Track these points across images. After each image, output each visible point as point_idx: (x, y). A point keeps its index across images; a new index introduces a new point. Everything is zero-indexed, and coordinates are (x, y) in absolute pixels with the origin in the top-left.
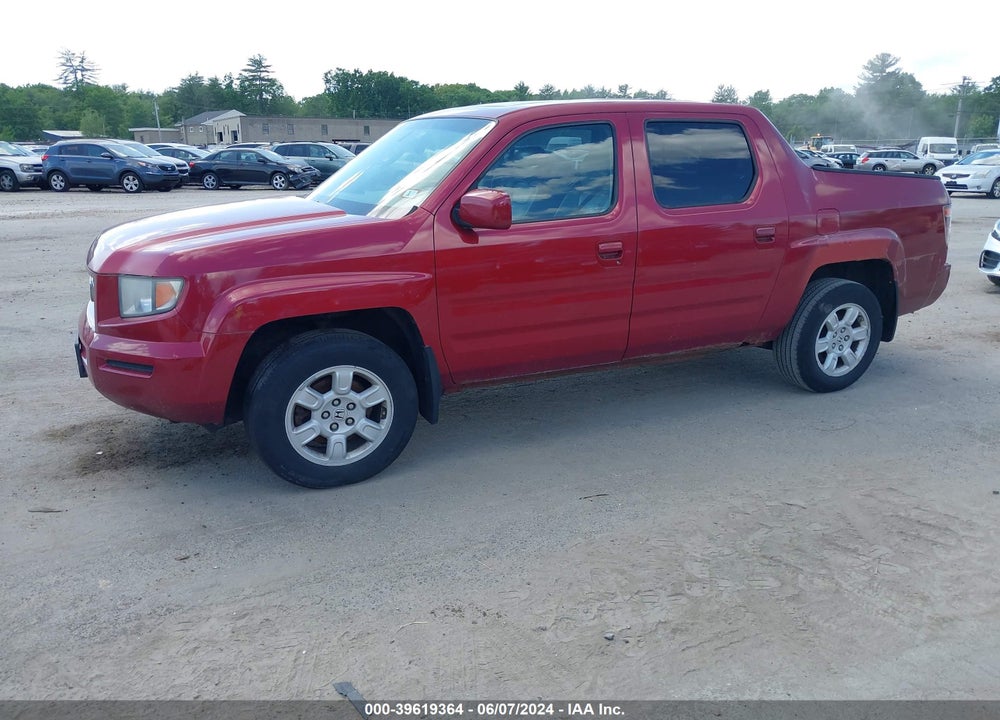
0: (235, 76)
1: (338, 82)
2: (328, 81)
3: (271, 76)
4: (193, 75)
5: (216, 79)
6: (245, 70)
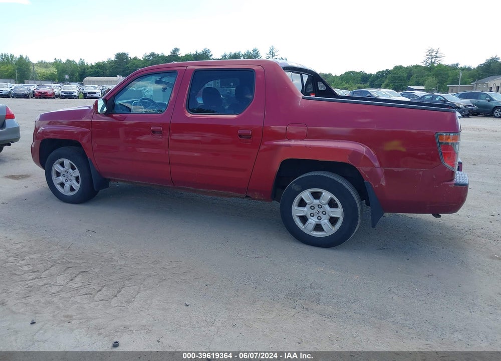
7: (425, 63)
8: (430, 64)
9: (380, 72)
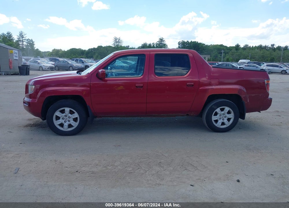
0: (155, 43)
1: (182, 44)
2: (179, 44)
3: (165, 43)
4: (145, 43)
5: (150, 44)
6: (158, 42)
7: (114, 45)
8: (116, 46)
9: (90, 49)
